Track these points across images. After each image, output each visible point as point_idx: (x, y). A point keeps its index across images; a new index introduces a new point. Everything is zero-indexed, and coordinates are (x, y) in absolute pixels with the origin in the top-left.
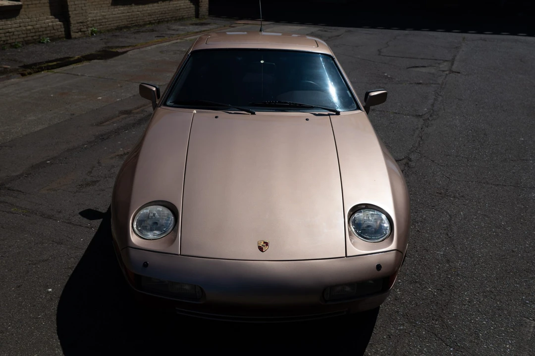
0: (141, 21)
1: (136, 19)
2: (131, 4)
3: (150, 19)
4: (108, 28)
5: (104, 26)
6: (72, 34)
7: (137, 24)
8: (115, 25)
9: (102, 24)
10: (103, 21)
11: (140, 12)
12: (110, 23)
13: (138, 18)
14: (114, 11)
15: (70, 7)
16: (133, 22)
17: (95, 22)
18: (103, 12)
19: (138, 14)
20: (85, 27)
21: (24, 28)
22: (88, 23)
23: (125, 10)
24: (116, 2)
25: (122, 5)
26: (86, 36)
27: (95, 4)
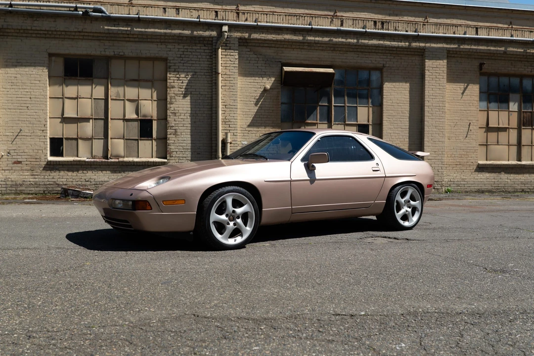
0: (509, 188)
1: (504, 185)
2: (500, 172)
3: (523, 188)
4: (467, 190)
5: (462, 188)
7: (503, 190)
8: (475, 188)
9: (460, 185)
10: (462, 183)
11: (510, 180)
13: (506, 185)
14: (477, 176)
16: (500, 188)
17: (452, 183)
18: (464, 176)
19: (508, 182)
20: (439, 185)
22: (443, 182)
23: (490, 176)
24: (481, 169)
25: (489, 172)
26: (439, 193)
27: (456, 168)
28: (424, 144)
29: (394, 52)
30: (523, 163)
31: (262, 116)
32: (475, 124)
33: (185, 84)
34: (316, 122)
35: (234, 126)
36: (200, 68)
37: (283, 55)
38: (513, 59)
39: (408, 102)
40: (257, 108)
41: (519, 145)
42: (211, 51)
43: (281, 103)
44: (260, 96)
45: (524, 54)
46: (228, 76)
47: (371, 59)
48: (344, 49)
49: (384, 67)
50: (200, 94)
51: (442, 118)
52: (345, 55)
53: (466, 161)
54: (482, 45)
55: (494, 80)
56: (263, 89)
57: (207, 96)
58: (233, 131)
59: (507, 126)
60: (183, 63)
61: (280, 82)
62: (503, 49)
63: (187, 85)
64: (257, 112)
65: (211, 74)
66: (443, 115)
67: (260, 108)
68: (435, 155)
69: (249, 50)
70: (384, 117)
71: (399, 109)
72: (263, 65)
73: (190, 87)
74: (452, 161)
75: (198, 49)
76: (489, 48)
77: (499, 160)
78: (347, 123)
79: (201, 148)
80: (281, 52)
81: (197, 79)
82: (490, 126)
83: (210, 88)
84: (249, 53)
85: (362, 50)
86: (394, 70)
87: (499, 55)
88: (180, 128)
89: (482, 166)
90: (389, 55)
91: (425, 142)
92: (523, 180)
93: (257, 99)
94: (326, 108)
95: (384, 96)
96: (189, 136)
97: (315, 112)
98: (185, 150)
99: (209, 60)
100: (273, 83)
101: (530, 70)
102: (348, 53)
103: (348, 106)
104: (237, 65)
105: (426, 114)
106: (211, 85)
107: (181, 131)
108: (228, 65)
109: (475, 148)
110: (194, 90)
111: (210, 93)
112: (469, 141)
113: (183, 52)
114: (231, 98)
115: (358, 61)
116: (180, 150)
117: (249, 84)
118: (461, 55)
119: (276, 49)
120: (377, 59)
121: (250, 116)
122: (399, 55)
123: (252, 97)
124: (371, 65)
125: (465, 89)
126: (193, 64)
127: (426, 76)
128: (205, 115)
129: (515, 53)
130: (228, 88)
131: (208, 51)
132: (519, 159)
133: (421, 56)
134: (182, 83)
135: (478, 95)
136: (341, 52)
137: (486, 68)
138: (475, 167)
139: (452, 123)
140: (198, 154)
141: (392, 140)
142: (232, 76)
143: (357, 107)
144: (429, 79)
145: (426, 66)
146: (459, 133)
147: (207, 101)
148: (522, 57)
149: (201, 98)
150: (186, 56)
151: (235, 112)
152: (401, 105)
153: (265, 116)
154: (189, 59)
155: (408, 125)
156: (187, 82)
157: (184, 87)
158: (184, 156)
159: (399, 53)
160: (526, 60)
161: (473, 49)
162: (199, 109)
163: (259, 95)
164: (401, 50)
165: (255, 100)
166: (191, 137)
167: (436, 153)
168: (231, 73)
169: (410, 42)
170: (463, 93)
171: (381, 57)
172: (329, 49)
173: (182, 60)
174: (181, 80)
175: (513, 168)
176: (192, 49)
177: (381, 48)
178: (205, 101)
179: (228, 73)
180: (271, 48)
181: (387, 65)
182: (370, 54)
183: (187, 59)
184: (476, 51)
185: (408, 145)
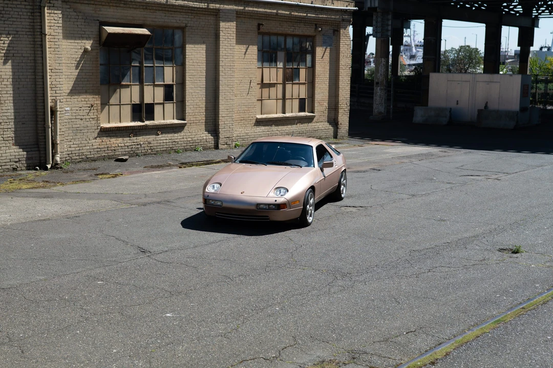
2: (271, 125)
5: (246, 141)
6: (220, 146)
9: (245, 139)
10: (246, 137)
11: (279, 131)
12: (251, 139)
14: (256, 130)
15: (220, 125)
17: (239, 137)
18: (247, 130)
19: (277, 133)
20: (230, 141)
21: (186, 140)
22: (233, 138)
23: (265, 129)
24: (259, 123)
25: (264, 126)
26: (230, 148)
27: (241, 124)
28: (219, 102)
29: (195, 12)
30: (287, 115)
31: (83, 80)
32: (254, 81)
33: (6, 45)
34: (129, 83)
35: (60, 92)
36: (21, 26)
37: (101, 13)
38: (281, 19)
39: (205, 62)
40: (78, 71)
41: (284, 98)
42: (31, 7)
43: (101, 65)
44: (80, 58)
45: (290, 16)
46: (53, 37)
47: (176, 18)
48: (155, 8)
49: (186, 26)
50: (22, 56)
51: (232, 77)
52: (155, 14)
53: (247, 116)
54: (261, 8)
55: (266, 38)
56: (83, 50)
57: (30, 58)
58: (59, 98)
59: (276, 82)
60: (4, 21)
61: (98, 42)
62: (275, 11)
63: (8, 46)
64: (78, 75)
65: (32, 33)
66: (233, 74)
67: (81, 71)
68: (227, 113)
69: (69, 7)
70: (187, 77)
71: (199, 69)
72: (83, 24)
73: (12, 48)
74: (238, 117)
75: (18, 4)
76: (266, 10)
77: (270, 114)
78: (156, 83)
79: (26, 117)
80: (99, 10)
81: (19, 39)
82: (264, 82)
83: (32, 49)
84: (68, 10)
85: (169, 10)
86: (195, 29)
87: (272, 16)
88: (3, 95)
89: (259, 120)
90: (190, 14)
91: (220, 101)
92: (288, 131)
93: (78, 61)
94: (137, 68)
95: (187, 56)
96: (12, 104)
97: (129, 73)
98: (9, 121)
99: (31, 17)
100: (92, 44)
101: (292, 30)
102: (157, 11)
103: (156, 66)
104: (61, 25)
105: (221, 74)
106: (32, 46)
107: (5, 99)
108: (53, 25)
109: (255, 104)
110: (16, 52)
111: (32, 55)
112: (249, 97)
113: (3, 7)
114: (56, 62)
115: (166, 20)
116: (4, 121)
117: (70, 44)
118: (245, 15)
119: (94, 6)
120: (181, 19)
121: (72, 80)
122: (198, 15)
123: (73, 59)
124: (176, 25)
125: (247, 50)
126: (15, 21)
127: (221, 37)
128: (28, 80)
129: (284, 15)
130: (53, 50)
131: (29, 7)
132: (284, 112)
133: (215, 16)
134: (4, 44)
135: (257, 53)
136: (152, 11)
137: (263, 29)
138: (254, 121)
139: (238, 81)
140: (23, 124)
141: (192, 99)
142: (56, 37)
143: (163, 67)
144: (222, 39)
145: (221, 27)
146: (243, 90)
147: (30, 64)
148: (288, 18)
149: (24, 61)
150: (7, 12)
151: (61, 77)
152: (200, 64)
153: (86, 80)
154: (10, 16)
155: (205, 84)
156: (8, 42)
157: (6, 48)
158: (9, 127)
159: (198, 12)
160: (290, 21)
161: (255, 11)
162: (21, 74)
163: (79, 56)
164: (201, 10)
165: (76, 62)
166: (14, 106)
167: (228, 110)
168: (55, 34)
169: (209, 2)
170: (245, 54)
171: (184, 16)
172: (141, 7)
173: (3, 17)
174: (2, 40)
175: (280, 120)
176: (12, 4)
177: (185, 8)
178: (28, 64)
179: (53, 34)
180: (90, 5)
181: (189, 25)
182: (175, 13)
183: (7, 16)
184: (257, 13)
185: (204, 104)
